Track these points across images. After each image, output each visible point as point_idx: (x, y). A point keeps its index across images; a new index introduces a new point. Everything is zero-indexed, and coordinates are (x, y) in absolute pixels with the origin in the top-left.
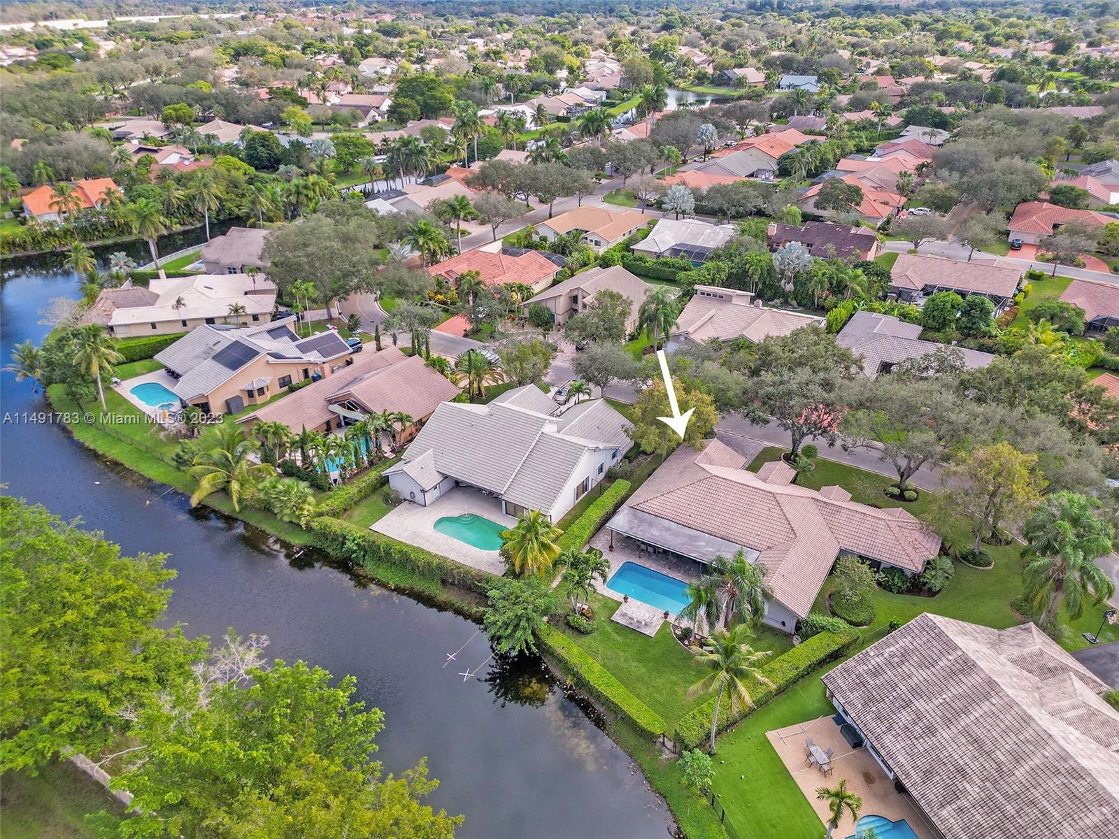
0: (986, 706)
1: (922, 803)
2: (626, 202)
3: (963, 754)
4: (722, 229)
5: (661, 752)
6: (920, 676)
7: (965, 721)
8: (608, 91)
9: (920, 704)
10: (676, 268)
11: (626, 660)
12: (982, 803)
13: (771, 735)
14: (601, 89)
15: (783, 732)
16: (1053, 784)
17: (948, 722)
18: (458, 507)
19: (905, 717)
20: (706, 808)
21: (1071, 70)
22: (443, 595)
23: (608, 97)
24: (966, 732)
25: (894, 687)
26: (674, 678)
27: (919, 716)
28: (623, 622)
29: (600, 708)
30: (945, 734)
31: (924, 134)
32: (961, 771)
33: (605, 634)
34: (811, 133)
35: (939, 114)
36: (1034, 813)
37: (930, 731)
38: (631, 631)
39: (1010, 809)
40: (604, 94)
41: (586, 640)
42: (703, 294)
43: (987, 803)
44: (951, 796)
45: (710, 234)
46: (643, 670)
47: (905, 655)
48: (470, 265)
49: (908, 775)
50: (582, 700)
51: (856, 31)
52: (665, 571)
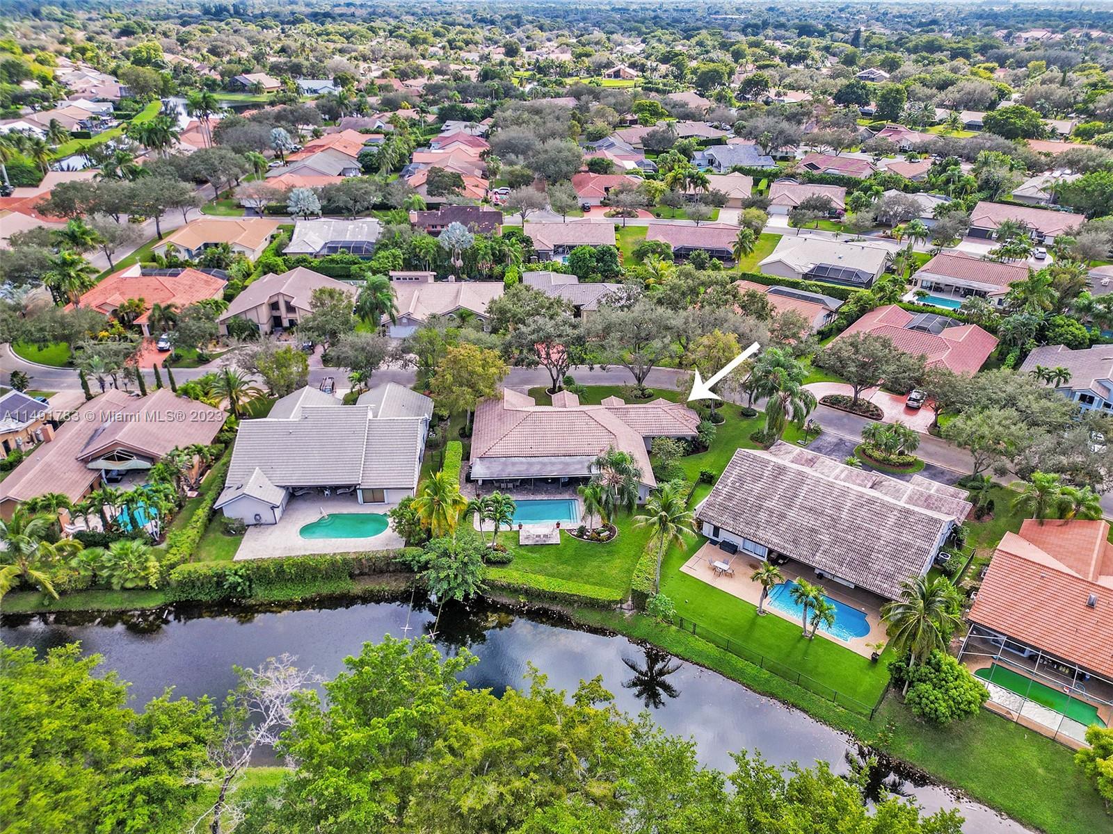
0: (805, 488)
1: (802, 559)
2: (230, 212)
3: (808, 521)
4: (363, 223)
5: (622, 614)
6: (758, 487)
7: (798, 501)
8: (113, 102)
9: (767, 504)
10: (346, 263)
11: (553, 567)
12: (834, 542)
13: (683, 569)
14: (104, 100)
15: (689, 563)
16: (863, 512)
17: (790, 507)
18: (310, 513)
19: (763, 516)
20: (678, 631)
21: (527, 70)
22: (357, 588)
23: (115, 109)
24: (802, 507)
25: (746, 501)
26: (596, 564)
27: (771, 512)
28: (530, 542)
29: (556, 608)
30: (791, 514)
31: (466, 127)
32: (812, 530)
33: (522, 557)
34: (367, 132)
35: (465, 109)
36: (863, 533)
37: (782, 516)
38: (539, 547)
39: (850, 538)
40: (110, 105)
41: (512, 565)
42: (398, 279)
43: (836, 541)
44: (816, 546)
45: (354, 228)
46: (570, 568)
47: (741, 479)
48: (122, 294)
49: (784, 548)
50: (539, 609)
51: (331, 37)
52: (532, 497)
